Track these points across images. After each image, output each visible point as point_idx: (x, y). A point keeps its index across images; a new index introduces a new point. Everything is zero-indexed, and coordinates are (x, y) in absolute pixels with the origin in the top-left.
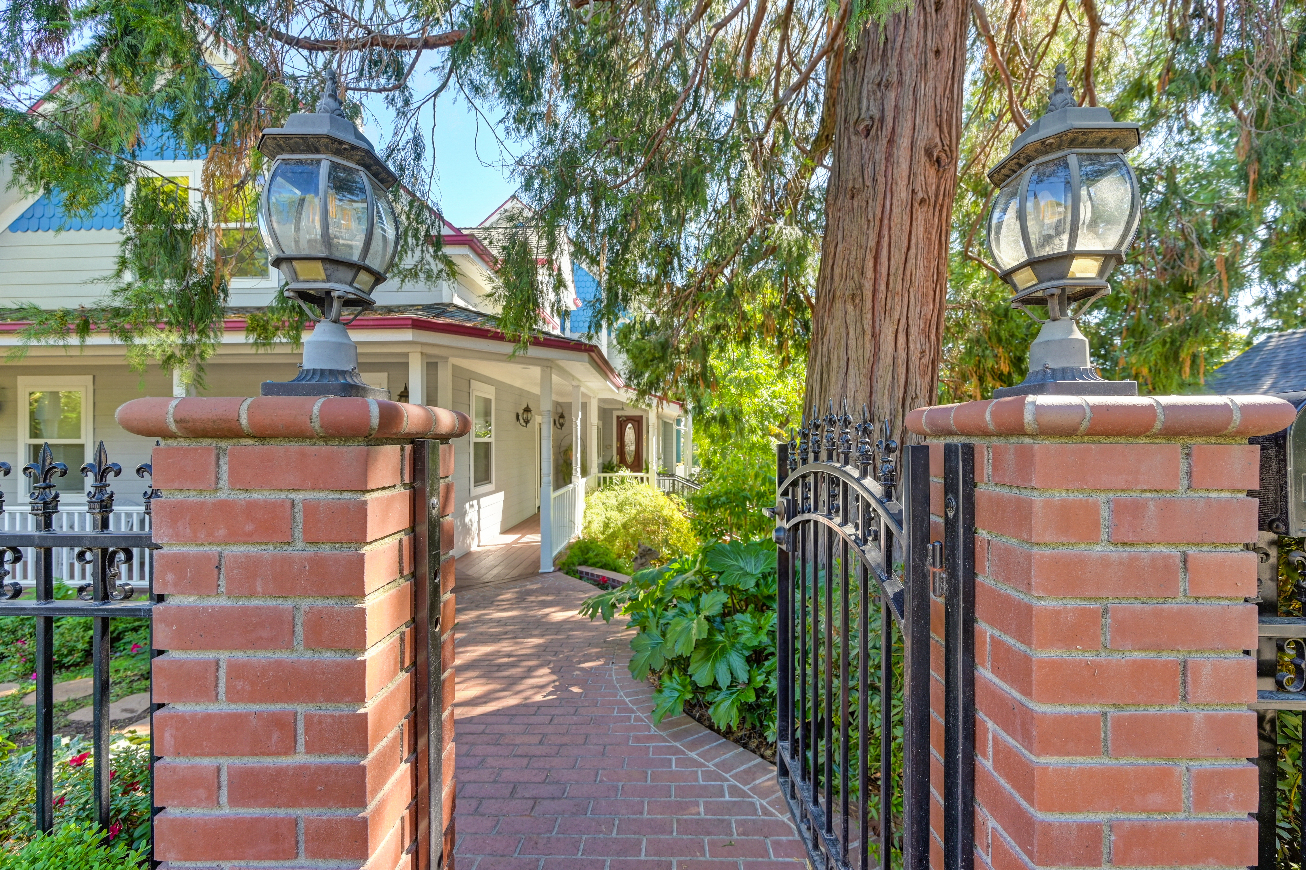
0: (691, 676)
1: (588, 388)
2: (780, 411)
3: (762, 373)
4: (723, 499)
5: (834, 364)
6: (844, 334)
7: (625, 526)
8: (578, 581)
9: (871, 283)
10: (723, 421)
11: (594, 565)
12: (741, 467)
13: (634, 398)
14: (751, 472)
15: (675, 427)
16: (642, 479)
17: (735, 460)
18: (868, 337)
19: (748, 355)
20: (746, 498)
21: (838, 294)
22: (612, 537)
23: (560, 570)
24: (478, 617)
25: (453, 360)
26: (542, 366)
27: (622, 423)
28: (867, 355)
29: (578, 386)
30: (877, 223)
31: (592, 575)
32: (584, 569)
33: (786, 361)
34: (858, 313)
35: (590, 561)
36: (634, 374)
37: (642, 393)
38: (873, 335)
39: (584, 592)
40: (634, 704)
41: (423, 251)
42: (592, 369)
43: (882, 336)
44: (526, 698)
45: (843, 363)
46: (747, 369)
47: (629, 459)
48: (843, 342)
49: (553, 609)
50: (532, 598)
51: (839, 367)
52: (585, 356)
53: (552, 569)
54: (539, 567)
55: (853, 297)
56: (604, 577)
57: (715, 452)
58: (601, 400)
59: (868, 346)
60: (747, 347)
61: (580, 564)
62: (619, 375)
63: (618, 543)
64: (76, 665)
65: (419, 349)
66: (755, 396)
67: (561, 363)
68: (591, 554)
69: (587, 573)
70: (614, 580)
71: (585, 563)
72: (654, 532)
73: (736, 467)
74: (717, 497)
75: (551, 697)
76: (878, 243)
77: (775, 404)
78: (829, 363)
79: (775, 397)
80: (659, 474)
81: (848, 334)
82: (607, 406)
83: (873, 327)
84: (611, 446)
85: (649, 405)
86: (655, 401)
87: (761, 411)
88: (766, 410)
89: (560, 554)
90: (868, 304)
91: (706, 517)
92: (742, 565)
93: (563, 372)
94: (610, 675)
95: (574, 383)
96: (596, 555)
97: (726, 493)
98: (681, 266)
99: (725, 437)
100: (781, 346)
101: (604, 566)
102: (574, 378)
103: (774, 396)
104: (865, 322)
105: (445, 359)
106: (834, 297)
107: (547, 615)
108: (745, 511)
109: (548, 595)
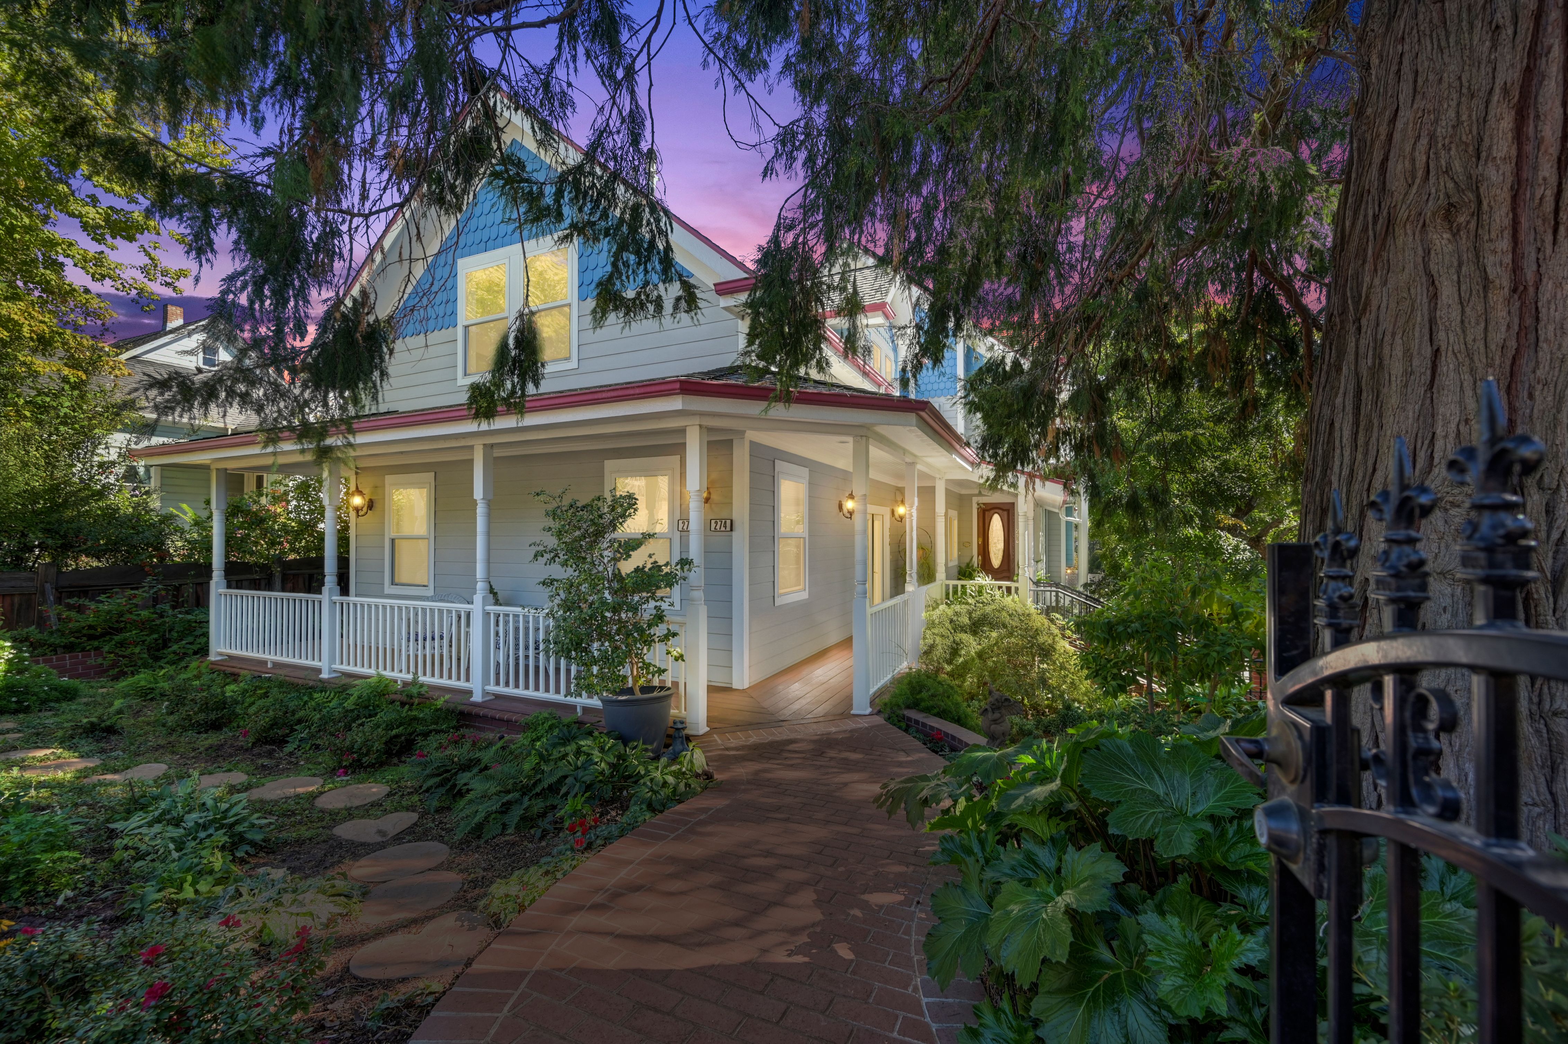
0: (1036, 1023)
1: (928, 465)
2: (1238, 491)
3: (1203, 434)
4: (1136, 625)
5: (1396, 368)
6: (1422, 299)
7: (980, 655)
8: (902, 733)
9: (1508, 169)
10: (1134, 506)
11: (927, 710)
12: (1166, 578)
13: (992, 475)
14: (1186, 586)
15: (1064, 518)
16: (1009, 589)
17: (1158, 566)
18: (1498, 297)
19: (1178, 404)
20: (1175, 627)
21: (1403, 214)
22: (960, 673)
23: (879, 712)
24: (757, 773)
25: (752, 435)
26: (855, 436)
27: (985, 513)
28: (1498, 336)
29: (913, 464)
30: (1526, 24)
31: (924, 725)
32: (913, 714)
33: (1250, 407)
34: (1464, 242)
35: (923, 704)
36: (989, 443)
37: (1002, 469)
38: (1517, 288)
39: (907, 752)
40: (935, 1017)
41: (646, 271)
42: (926, 438)
43: (1548, 286)
44: (764, 951)
45: (1421, 364)
46: (1178, 429)
47: (996, 560)
48: (1420, 317)
49: (856, 776)
50: (832, 753)
51: (1408, 373)
52: (912, 417)
53: (869, 710)
54: (851, 706)
55: (1449, 212)
56: (939, 731)
57: (1124, 554)
58: (948, 481)
59: (1500, 314)
60: (1177, 390)
61: (908, 707)
62: (968, 444)
63: (970, 681)
64: (372, 766)
65: (697, 421)
66: (1193, 469)
67: (882, 430)
68: (924, 695)
69: (917, 722)
70: (954, 738)
71: (914, 705)
72: (1024, 666)
73: (1157, 577)
74: (1123, 622)
75: (800, 959)
76: (1529, 71)
77: (1228, 480)
78: (1379, 366)
79: (1228, 470)
80: (1037, 583)
81: (1434, 297)
82: (957, 490)
83: (1516, 268)
84: (970, 543)
85: (1014, 485)
86: (1022, 480)
87: (1203, 492)
88: (1212, 490)
89: (880, 693)
90: (1501, 216)
91: (1107, 652)
92: (1161, 791)
93: (885, 442)
94: (908, 932)
95: (908, 460)
96: (933, 696)
97: (1140, 617)
98: (1059, 275)
99: (1140, 531)
100: (1239, 383)
101: (943, 714)
102: (905, 451)
103: (1225, 467)
104: (1490, 261)
105: (741, 433)
106: (1390, 223)
107: (846, 784)
108: (1174, 645)
109: (854, 751)
